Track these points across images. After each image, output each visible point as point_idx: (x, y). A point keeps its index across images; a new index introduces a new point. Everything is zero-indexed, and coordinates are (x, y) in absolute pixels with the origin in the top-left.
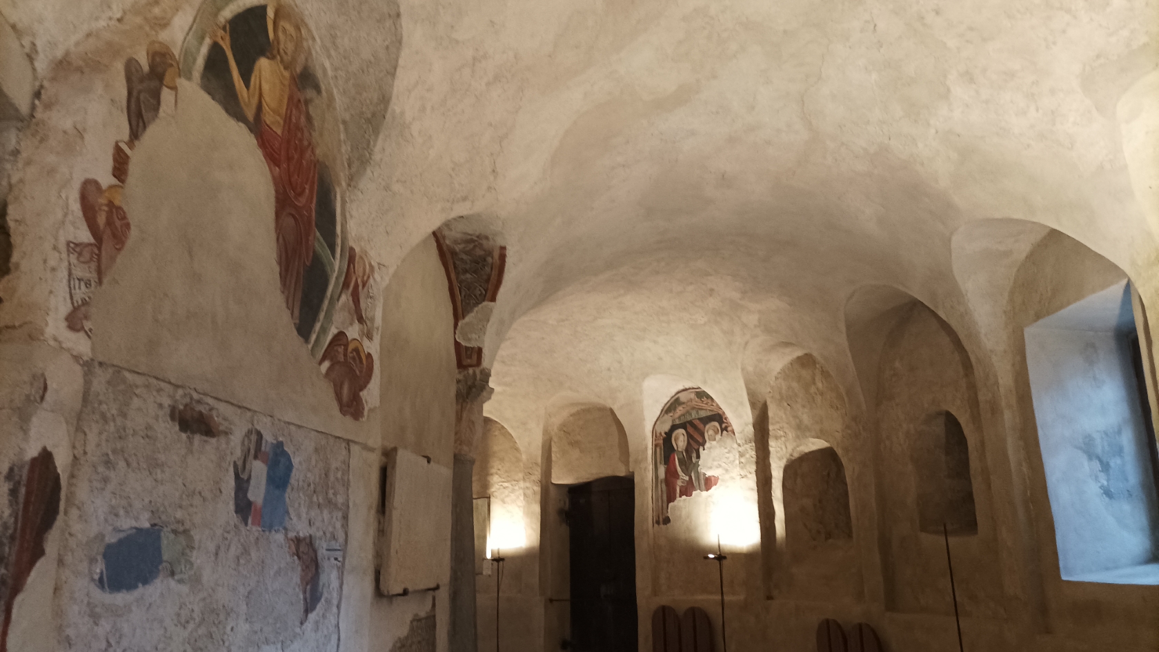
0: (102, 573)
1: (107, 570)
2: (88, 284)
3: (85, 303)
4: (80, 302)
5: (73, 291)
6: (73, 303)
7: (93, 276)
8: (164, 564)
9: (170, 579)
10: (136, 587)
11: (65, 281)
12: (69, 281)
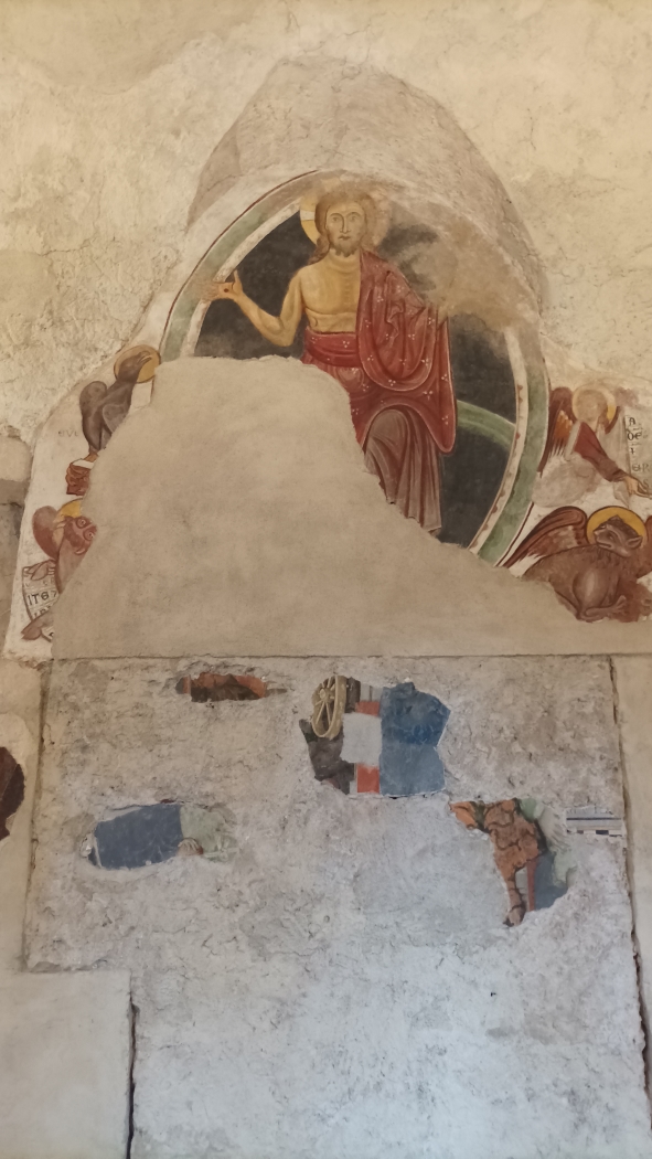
0: (93, 850)
1: (100, 847)
2: (45, 596)
3: (43, 613)
4: (39, 614)
5: (30, 607)
6: (31, 617)
7: (50, 587)
8: (186, 842)
9: (197, 858)
10: (144, 865)
11: (21, 602)
12: (25, 600)
